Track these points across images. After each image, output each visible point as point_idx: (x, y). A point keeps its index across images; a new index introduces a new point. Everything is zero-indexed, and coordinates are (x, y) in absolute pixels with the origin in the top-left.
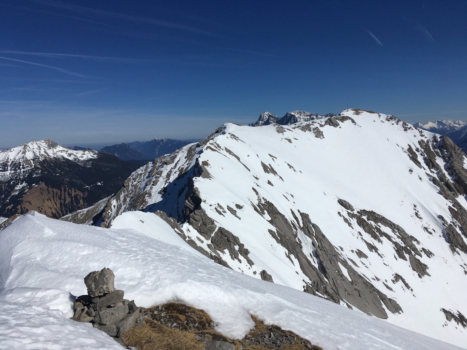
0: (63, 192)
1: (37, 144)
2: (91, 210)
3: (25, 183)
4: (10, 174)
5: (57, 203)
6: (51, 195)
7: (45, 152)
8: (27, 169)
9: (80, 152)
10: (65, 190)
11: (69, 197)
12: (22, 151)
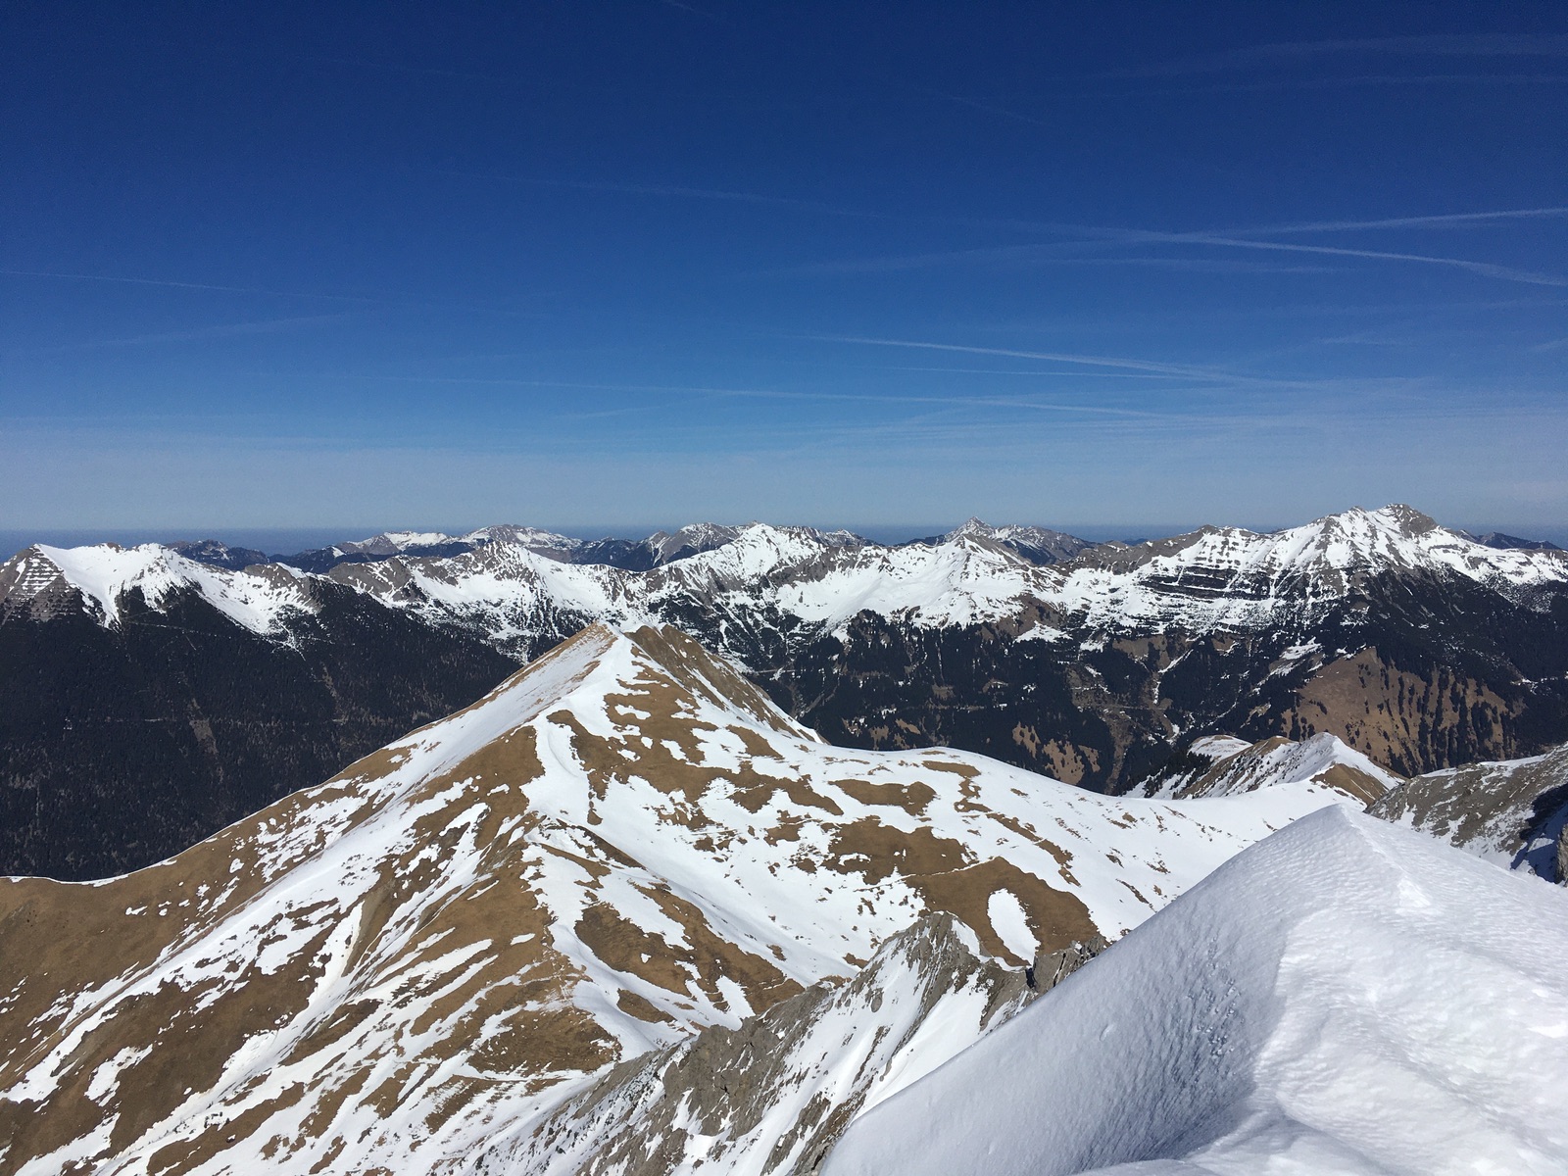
0: (1435, 688)
1: (1365, 518)
2: (1533, 768)
3: (1316, 642)
4: (1273, 607)
5: (1410, 723)
6: (1392, 694)
7: (1390, 547)
8: (1325, 598)
9: (1512, 554)
10: (1443, 684)
11: (1455, 710)
12: (1316, 540)
